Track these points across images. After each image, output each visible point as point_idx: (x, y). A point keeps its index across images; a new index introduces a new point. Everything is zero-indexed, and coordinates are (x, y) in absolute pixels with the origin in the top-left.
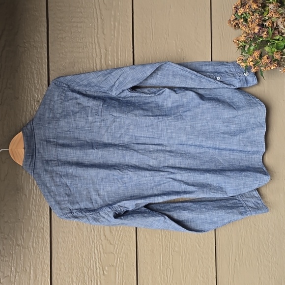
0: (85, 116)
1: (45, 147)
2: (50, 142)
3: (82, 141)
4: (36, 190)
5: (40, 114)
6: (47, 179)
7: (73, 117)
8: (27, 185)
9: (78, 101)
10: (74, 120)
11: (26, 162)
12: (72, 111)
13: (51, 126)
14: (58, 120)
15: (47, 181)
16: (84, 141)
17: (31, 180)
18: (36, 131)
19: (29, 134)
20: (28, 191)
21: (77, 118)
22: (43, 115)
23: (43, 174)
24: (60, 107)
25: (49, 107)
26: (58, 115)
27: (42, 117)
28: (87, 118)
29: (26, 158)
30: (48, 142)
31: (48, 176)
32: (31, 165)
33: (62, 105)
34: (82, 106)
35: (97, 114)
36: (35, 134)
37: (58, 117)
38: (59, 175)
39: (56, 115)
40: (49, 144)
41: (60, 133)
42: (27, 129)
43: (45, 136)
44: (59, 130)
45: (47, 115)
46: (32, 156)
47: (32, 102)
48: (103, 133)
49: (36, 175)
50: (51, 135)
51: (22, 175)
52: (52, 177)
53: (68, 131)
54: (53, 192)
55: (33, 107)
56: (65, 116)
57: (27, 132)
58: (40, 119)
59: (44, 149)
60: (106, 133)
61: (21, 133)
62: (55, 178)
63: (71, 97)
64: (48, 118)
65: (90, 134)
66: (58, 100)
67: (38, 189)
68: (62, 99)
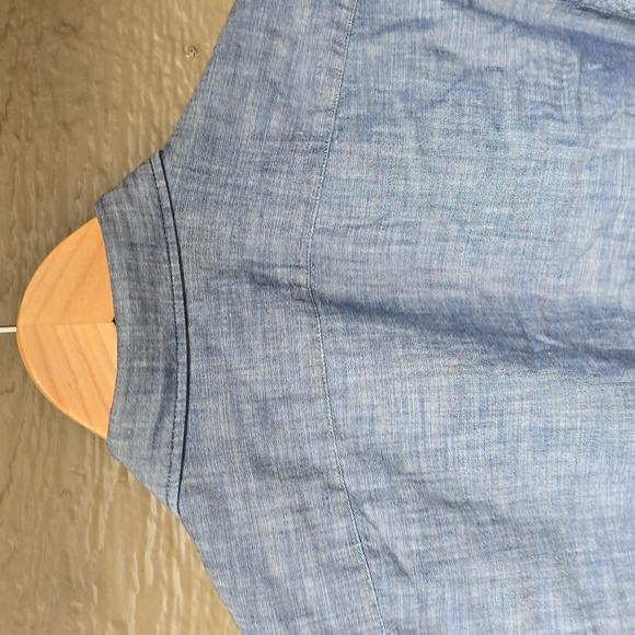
0: (482, 122)
1: (247, 314)
2: (274, 284)
3: (456, 286)
4: (187, 588)
5: (209, 113)
6: (269, 524)
7: (408, 129)
8: (128, 562)
9: (436, 37)
10: (422, 151)
11: (131, 413)
12: (405, 96)
13: (280, 185)
14: (322, 149)
15: (268, 543)
16: (468, 289)
17: (152, 528)
18: (189, 220)
19: (140, 235)
20: (133, 598)
21: (437, 139)
22: (231, 121)
23: (246, 494)
24: (331, 72)
25: (263, 72)
26: (320, 118)
27: (221, 130)
28: (492, 135)
29: (129, 388)
30: (262, 282)
31: (280, 501)
32: (165, 437)
33: (338, 62)
34: (457, 68)
35: (554, 112)
36: (183, 234)
37: (318, 130)
38: (342, 497)
39: (305, 119)
40: (267, 295)
41: (332, 233)
42: (130, 199)
43: (242, 248)
44: (325, 216)
45: (250, 122)
46: (170, 372)
47: (158, 53)
48: (582, 242)
49: (198, 502)
50: (278, 245)
51: (98, 493)
52: (302, 509)
53: (378, 224)
54: (309, 614)
55: (166, 82)
56: (364, 126)
57: (133, 219)
58: (209, 141)
59: (238, 326)
60: (599, 243)
61: (93, 228)
62: (317, 516)
63: (395, 19)
64: (260, 137)
65: (509, 244)
66: (315, 29)
67: (196, 584)
68: (339, 26)
